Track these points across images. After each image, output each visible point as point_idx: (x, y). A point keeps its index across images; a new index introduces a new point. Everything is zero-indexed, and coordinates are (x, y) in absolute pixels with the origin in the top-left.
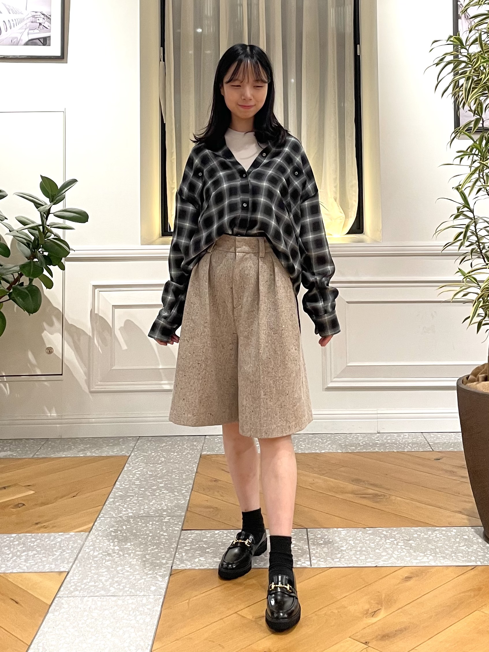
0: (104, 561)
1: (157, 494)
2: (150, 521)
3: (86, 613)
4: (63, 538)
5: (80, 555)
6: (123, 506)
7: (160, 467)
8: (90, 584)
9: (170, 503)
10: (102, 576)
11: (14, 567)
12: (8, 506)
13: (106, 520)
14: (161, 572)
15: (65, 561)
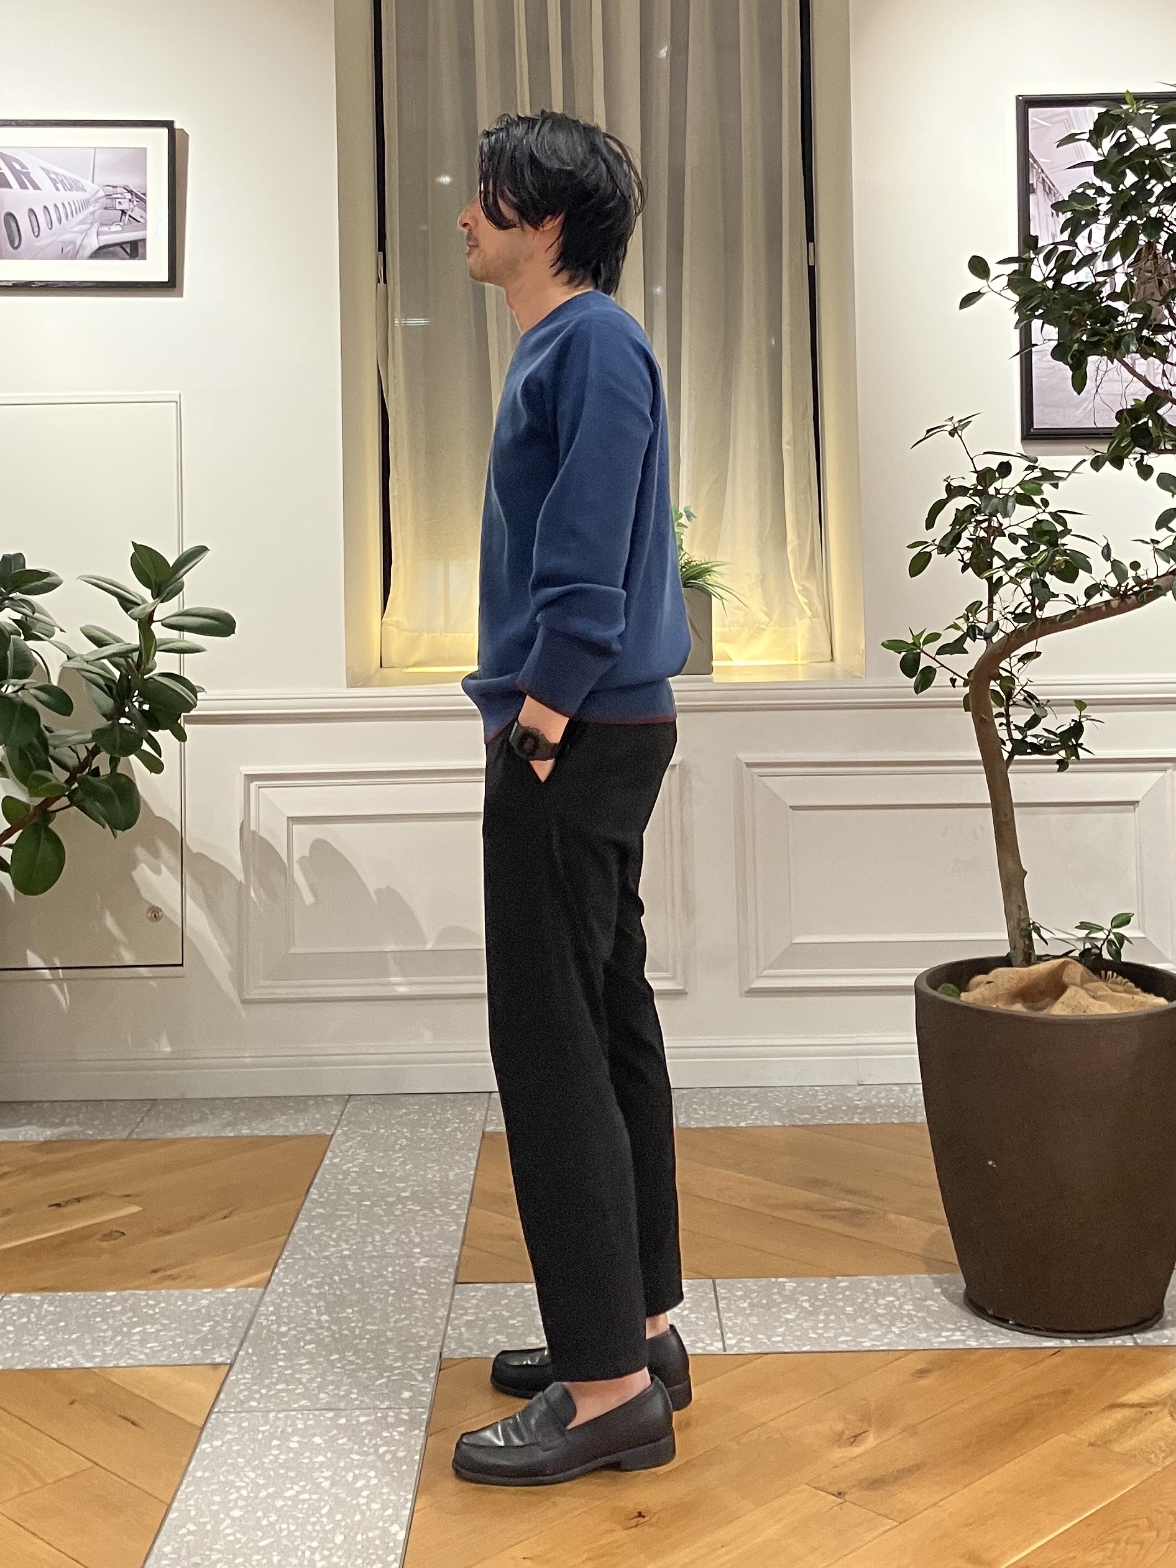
0: (302, 1344)
1: (398, 1213)
2: (388, 1266)
3: (275, 1442)
4: (213, 1299)
5: (252, 1332)
6: (330, 1237)
7: (399, 1157)
8: (278, 1387)
9: (426, 1230)
10: (301, 1373)
11: (121, 1355)
12: (93, 1235)
13: (295, 1263)
14: (420, 1364)
15: (222, 1344)
